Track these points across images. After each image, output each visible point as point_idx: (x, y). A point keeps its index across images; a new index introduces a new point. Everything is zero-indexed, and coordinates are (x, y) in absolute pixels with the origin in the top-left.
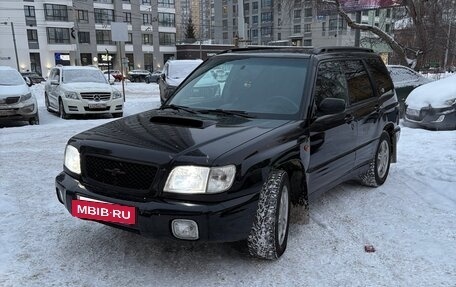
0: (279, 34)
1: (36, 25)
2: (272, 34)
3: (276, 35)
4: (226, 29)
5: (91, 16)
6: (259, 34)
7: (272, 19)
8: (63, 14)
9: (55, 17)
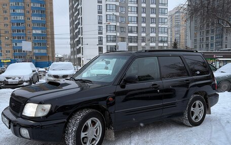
0: (226, 45)
1: (102, 44)
2: (221, 45)
3: (224, 46)
4: (196, 43)
5: (127, 40)
6: (214, 45)
7: (222, 37)
8: (114, 39)
9: (111, 41)
